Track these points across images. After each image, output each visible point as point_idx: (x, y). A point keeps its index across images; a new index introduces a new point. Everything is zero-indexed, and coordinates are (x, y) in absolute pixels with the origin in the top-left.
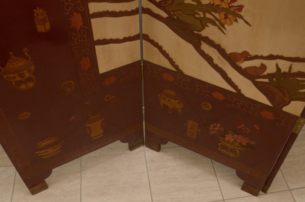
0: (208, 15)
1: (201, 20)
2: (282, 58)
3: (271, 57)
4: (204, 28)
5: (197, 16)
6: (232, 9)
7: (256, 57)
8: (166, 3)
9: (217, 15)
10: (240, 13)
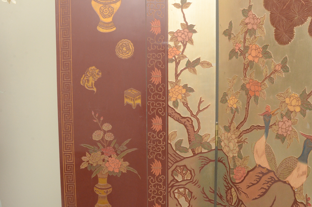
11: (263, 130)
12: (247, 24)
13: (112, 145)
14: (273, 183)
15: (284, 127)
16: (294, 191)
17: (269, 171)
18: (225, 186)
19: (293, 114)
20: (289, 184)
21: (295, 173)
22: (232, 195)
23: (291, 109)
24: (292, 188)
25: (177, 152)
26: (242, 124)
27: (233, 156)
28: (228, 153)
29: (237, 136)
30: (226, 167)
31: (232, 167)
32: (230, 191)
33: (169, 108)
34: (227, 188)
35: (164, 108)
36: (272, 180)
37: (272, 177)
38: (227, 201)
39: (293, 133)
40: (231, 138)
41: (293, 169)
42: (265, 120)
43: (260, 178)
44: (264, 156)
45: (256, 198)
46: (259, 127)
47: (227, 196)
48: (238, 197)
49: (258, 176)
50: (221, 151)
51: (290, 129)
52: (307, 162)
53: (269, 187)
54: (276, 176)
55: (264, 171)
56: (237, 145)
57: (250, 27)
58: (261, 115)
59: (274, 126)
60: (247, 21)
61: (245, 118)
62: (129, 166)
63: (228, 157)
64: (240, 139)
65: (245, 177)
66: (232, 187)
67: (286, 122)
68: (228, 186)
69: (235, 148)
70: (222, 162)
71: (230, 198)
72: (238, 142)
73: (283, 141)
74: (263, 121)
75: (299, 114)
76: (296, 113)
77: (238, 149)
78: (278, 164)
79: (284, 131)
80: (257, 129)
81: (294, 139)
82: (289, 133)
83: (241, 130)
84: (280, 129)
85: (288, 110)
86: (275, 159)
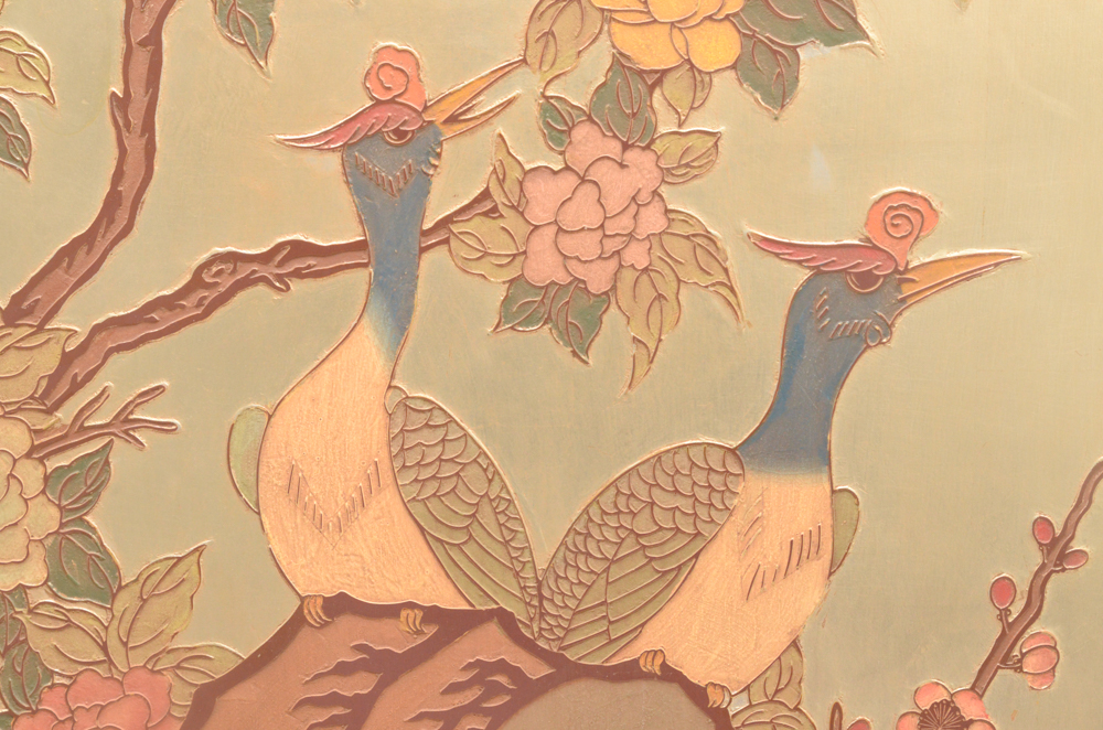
11: (357, 281)
15: (584, 212)
17: (449, 625)
19: (675, 87)
20: (671, 675)
21: (719, 568)
23: (652, 51)
24: (697, 694)
26: (83, 261)
29: (26, 387)
36: (496, 689)
37: (483, 672)
39: (679, 249)
41: (699, 543)
42: (359, 180)
44: (388, 500)
46: (298, 259)
49: (333, 699)
51: (652, 220)
52: (825, 458)
54: (529, 646)
55: (395, 637)
56: (32, 475)
58: (322, 144)
59: (476, 225)
61: (112, 201)
64: (65, 415)
67: (603, 173)
72: (39, 451)
73: (579, 338)
74: (344, 199)
75: (726, 84)
76: (699, 79)
77: (46, 517)
78: (544, 541)
79: (587, 246)
80: (281, 283)
81: (696, 302)
82: (636, 255)
83: (76, 318)
84: (543, 241)
85: (620, 63)
86: (504, 507)
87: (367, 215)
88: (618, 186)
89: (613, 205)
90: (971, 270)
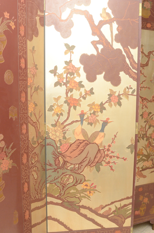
0: (82, 195)
1: (79, 198)
2: (116, 201)
3: (112, 203)
4: (81, 201)
5: (77, 197)
6: (92, 188)
7: (106, 206)
8: (61, 195)
9: (86, 193)
10: (95, 189)
11: (80, 122)
12: (68, 69)
13: (4, 150)
14: (87, 146)
15: (92, 119)
16: (98, 146)
17: (84, 141)
18: (53, 157)
19: (97, 112)
20: (96, 143)
21: (98, 138)
22: (59, 161)
23: (96, 110)
24: (97, 144)
25: (33, 145)
26: (66, 121)
27: (59, 139)
28: (55, 138)
29: (62, 128)
30: (54, 147)
31: (58, 145)
32: (57, 159)
33: (29, 118)
34: (55, 158)
35: (27, 117)
36: (86, 144)
37: (86, 143)
38: (56, 165)
39: (97, 120)
40: (57, 130)
41: (97, 136)
42: (80, 117)
43: (79, 145)
44: (81, 134)
45: (77, 156)
46: (77, 121)
47: (55, 162)
48: (64, 160)
49: (78, 145)
50: (50, 139)
51: (95, 119)
52: (104, 132)
53: (84, 148)
54: (88, 142)
55: (81, 141)
56: (62, 133)
57: (70, 71)
58: (78, 115)
59: (86, 119)
60: (68, 67)
61: (67, 118)
62: (13, 162)
63: (55, 141)
64: (64, 129)
65: (68, 148)
66: (59, 156)
67: (93, 117)
68: (56, 157)
69: (61, 134)
70: (50, 145)
71: (58, 163)
72: (62, 131)
73: (91, 125)
74: (79, 118)
75: (99, 112)
76: (98, 112)
77: (63, 135)
78: (89, 136)
79: (92, 120)
80: (76, 122)
81: (98, 123)
82: (94, 121)
83: (65, 124)
84: (90, 120)
85: (94, 111)
86: (87, 134)
87: (81, 119)
88: (94, 117)
89: (93, 118)
90: (111, 122)
